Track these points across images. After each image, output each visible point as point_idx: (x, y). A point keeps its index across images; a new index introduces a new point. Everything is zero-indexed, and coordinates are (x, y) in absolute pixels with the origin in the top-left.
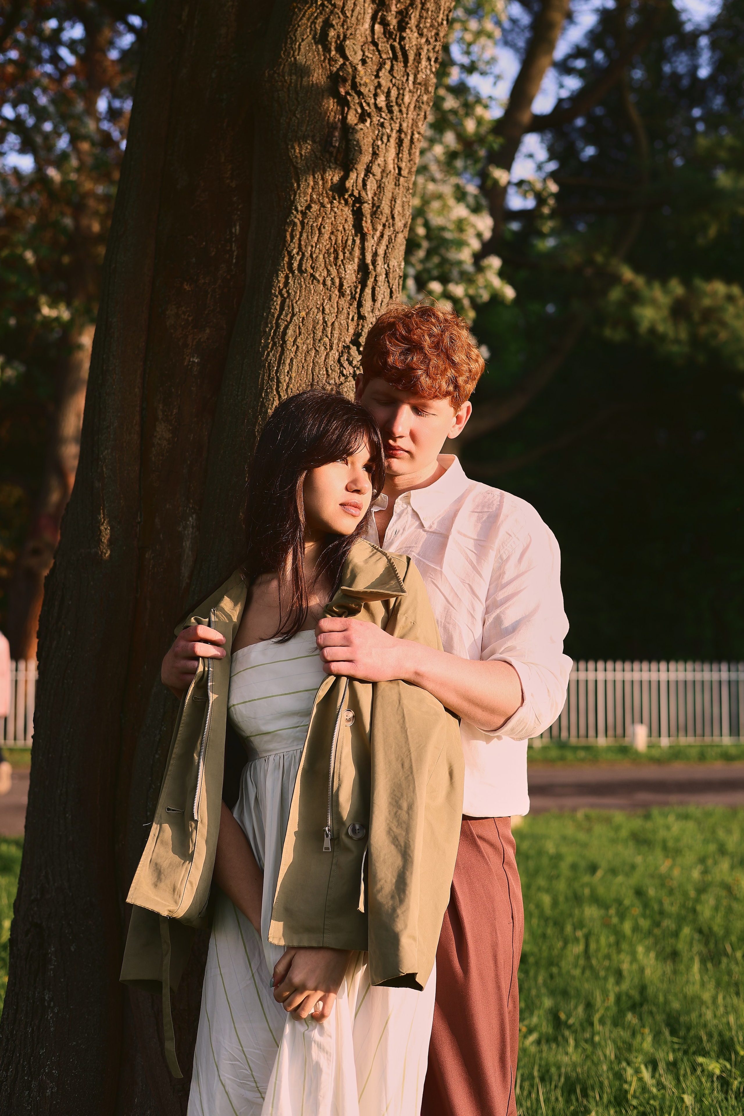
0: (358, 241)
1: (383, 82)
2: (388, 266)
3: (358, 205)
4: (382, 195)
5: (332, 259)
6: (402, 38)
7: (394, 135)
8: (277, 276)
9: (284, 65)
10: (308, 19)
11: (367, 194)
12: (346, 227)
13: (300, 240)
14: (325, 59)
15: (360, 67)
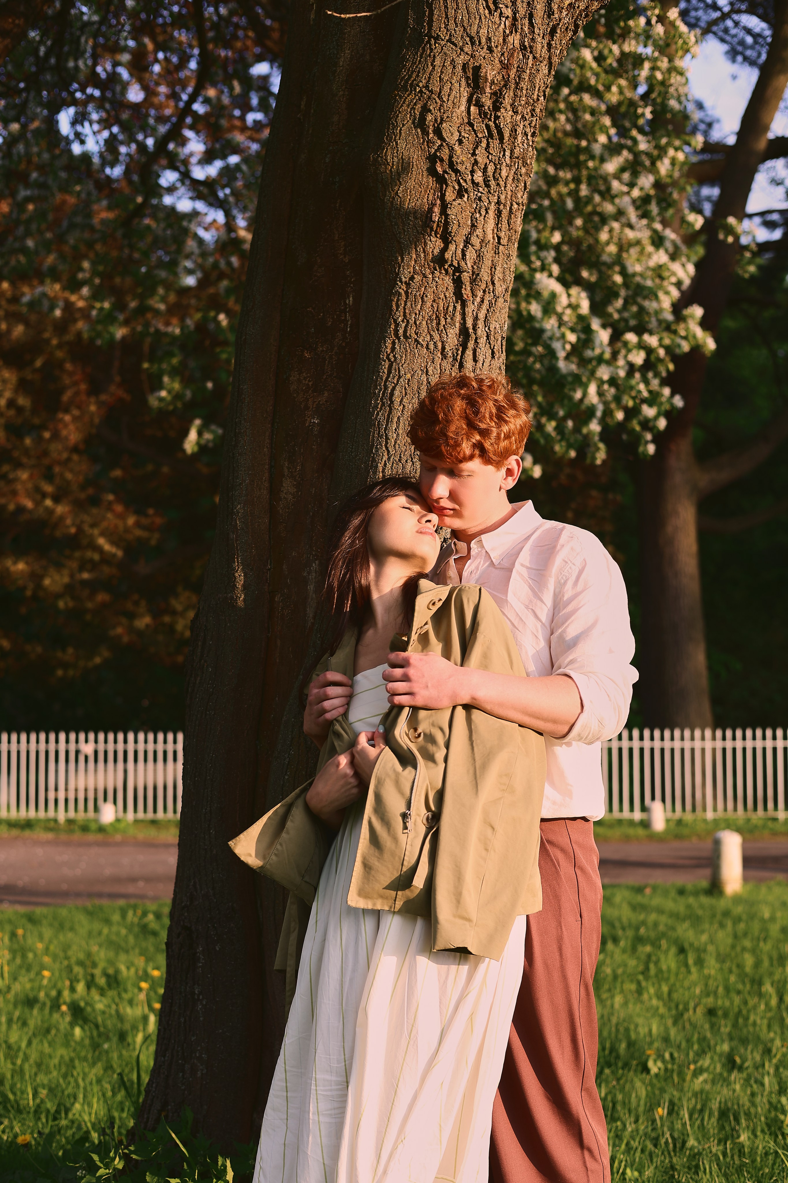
0: (459, 307)
1: (479, 159)
2: (489, 329)
3: (457, 274)
4: (481, 263)
5: (434, 325)
6: (497, 118)
7: (493, 207)
8: (385, 342)
9: (387, 149)
10: (408, 106)
11: (466, 264)
12: (447, 295)
13: (405, 309)
14: (424, 141)
15: (457, 147)
